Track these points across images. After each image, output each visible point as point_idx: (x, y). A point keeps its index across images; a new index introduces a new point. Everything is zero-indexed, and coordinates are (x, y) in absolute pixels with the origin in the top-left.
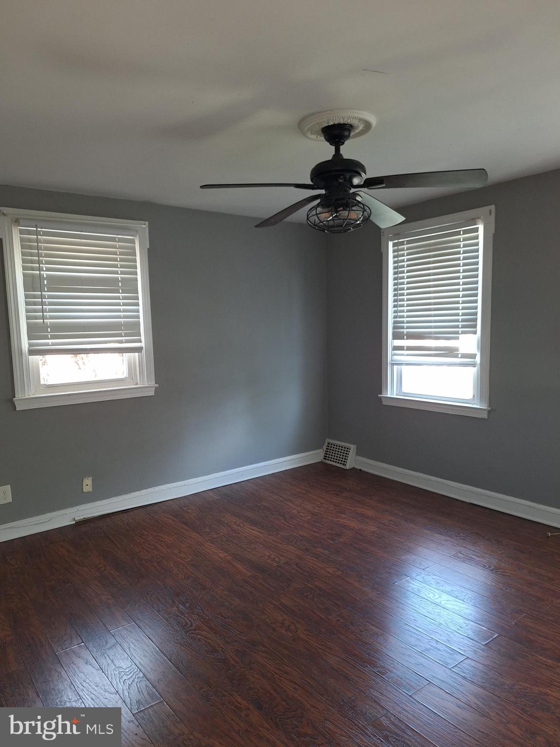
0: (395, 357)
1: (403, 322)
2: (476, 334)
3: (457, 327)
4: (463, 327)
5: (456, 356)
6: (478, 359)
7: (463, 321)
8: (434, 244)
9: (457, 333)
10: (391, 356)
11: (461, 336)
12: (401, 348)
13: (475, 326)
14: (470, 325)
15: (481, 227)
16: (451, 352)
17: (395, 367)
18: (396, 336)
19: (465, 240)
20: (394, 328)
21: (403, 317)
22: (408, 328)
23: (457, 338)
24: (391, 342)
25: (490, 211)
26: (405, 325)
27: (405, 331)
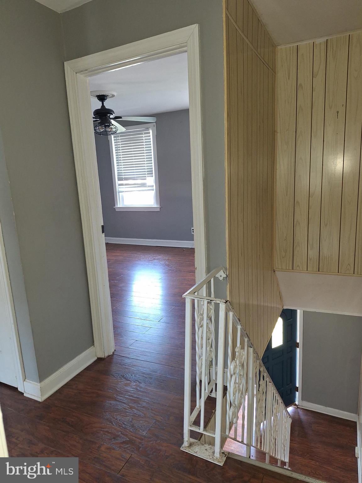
0: (120, 189)
1: (122, 173)
2: (153, 177)
3: (145, 174)
4: (148, 174)
5: (146, 187)
6: (154, 188)
7: (147, 171)
8: (132, 138)
9: (146, 177)
10: (118, 188)
11: (147, 178)
12: (122, 185)
13: (152, 174)
14: (150, 173)
15: (151, 131)
16: (143, 185)
17: (120, 194)
18: (120, 179)
19: (145, 137)
20: (118, 175)
21: (122, 170)
22: (124, 175)
23: (145, 179)
24: (118, 182)
25: (154, 125)
26: (123, 174)
27: (123, 177)
